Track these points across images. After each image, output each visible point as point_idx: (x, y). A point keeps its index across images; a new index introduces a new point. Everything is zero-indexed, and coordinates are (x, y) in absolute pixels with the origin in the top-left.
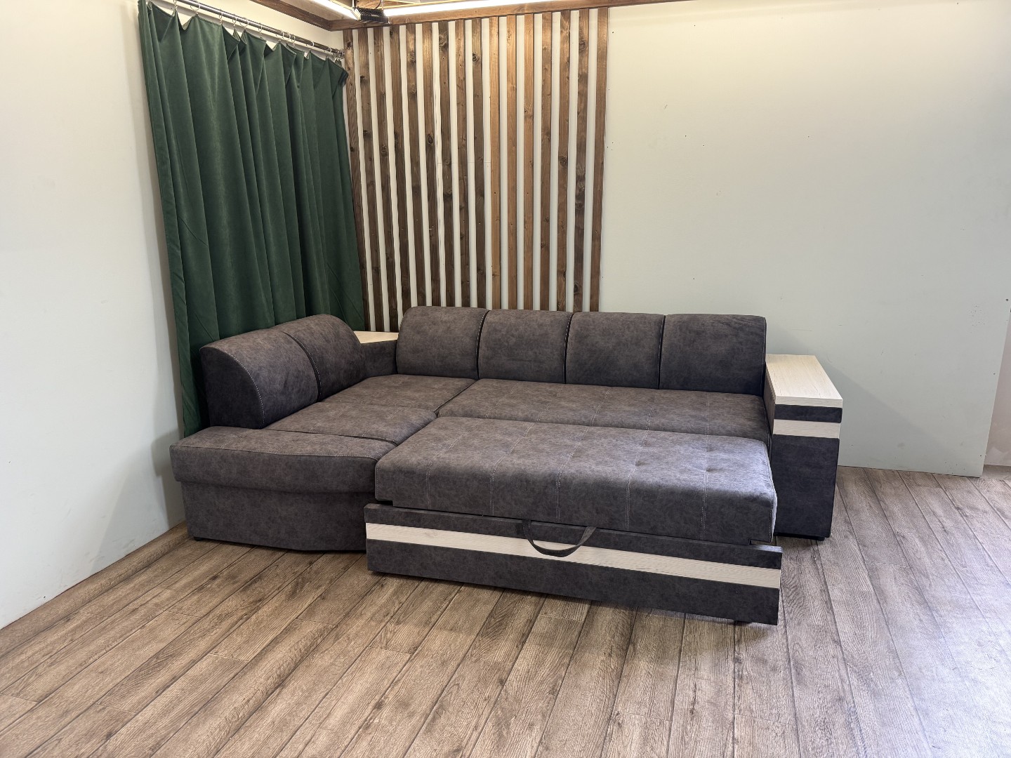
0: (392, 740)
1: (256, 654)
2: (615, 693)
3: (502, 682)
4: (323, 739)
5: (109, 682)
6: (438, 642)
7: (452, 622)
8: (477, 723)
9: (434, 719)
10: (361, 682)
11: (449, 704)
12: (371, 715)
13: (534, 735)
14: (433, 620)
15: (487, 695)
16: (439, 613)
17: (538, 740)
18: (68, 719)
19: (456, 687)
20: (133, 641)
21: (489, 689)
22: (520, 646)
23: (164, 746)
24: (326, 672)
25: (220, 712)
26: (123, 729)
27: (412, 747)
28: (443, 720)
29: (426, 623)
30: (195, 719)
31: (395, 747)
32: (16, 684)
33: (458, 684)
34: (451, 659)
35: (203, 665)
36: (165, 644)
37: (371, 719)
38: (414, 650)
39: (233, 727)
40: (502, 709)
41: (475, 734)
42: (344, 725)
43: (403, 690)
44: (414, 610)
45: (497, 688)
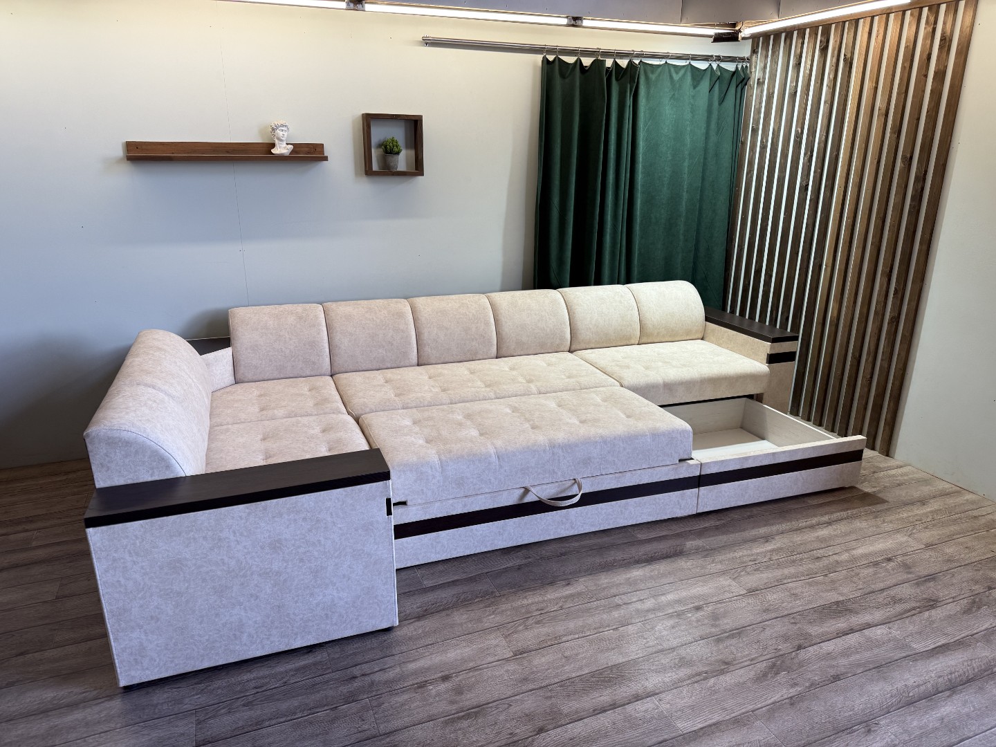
3: (541, 730)
6: (543, 660)
7: (576, 651)
9: (459, 718)
10: (458, 651)
11: (484, 716)
12: (434, 680)
14: (564, 639)
15: (518, 731)
16: (577, 636)
19: (506, 706)
21: (526, 728)
22: (596, 712)
24: (451, 627)
27: (424, 724)
28: (465, 724)
29: (556, 637)
33: (511, 705)
34: (534, 681)
37: (430, 683)
38: (519, 654)
42: (412, 674)
43: (473, 679)
44: (562, 620)
45: (531, 732)
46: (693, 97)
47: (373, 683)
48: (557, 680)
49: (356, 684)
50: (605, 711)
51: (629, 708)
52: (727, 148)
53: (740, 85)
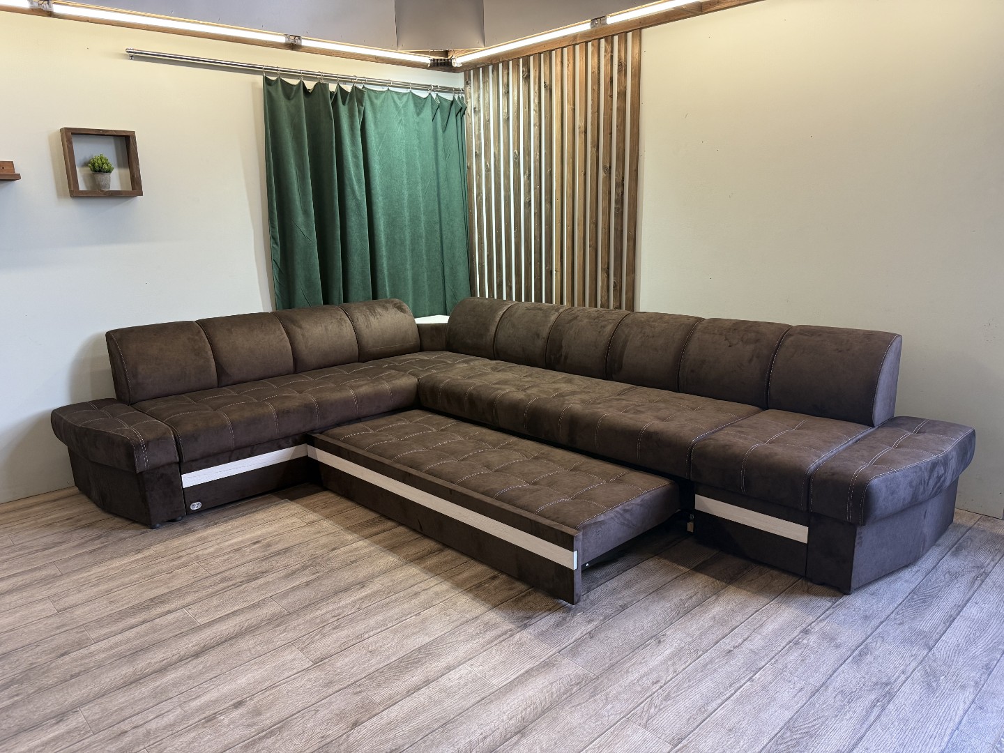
1: (212, 620)
3: (355, 724)
4: (170, 718)
5: (107, 611)
6: (347, 660)
7: (379, 644)
9: (260, 739)
10: (249, 676)
11: (289, 729)
12: (224, 710)
14: (366, 636)
15: (330, 732)
16: (379, 630)
19: (313, 712)
20: (152, 583)
21: (337, 728)
22: (411, 692)
23: (80, 677)
24: (237, 655)
25: (138, 662)
28: (270, 741)
29: (357, 636)
30: (118, 661)
32: (62, 594)
33: (318, 711)
34: (340, 681)
35: (170, 617)
36: (166, 591)
37: (220, 714)
38: (319, 662)
39: (132, 679)
42: (197, 711)
43: (271, 697)
44: (361, 620)
45: (344, 729)
46: (418, 123)
47: (148, 733)
48: (364, 675)
49: (127, 739)
50: (419, 689)
51: (443, 680)
52: (455, 173)
53: (459, 114)
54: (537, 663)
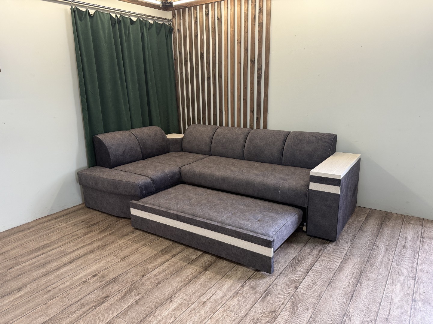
0: (247, 301)
1: (197, 257)
2: (349, 303)
3: (296, 288)
4: (219, 294)
5: (145, 257)
8: (284, 302)
9: (265, 297)
10: (236, 275)
11: (272, 292)
12: (240, 289)
13: (309, 312)
15: (289, 291)
17: (310, 316)
18: (130, 267)
19: (276, 285)
20: (154, 244)
21: (290, 289)
22: (306, 274)
23: (161, 284)
24: (223, 268)
25: (182, 276)
26: (148, 275)
27: (255, 306)
28: (269, 297)
30: (173, 276)
31: (248, 304)
32: (115, 252)
35: (178, 257)
36: (165, 247)
37: (239, 290)
39: (187, 282)
40: (295, 299)
41: (282, 307)
42: (228, 291)
45: (294, 290)
47: (216, 301)
49: (209, 304)
50: (308, 272)
51: (314, 268)
54: (342, 259)
